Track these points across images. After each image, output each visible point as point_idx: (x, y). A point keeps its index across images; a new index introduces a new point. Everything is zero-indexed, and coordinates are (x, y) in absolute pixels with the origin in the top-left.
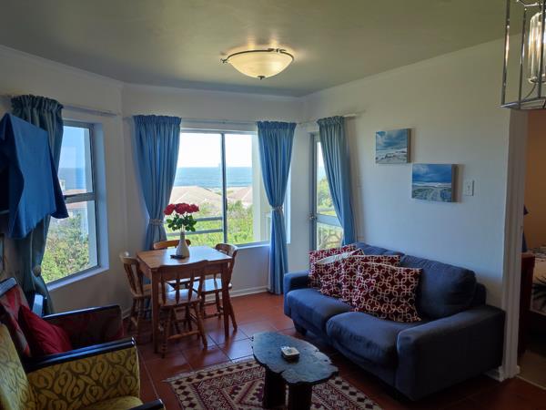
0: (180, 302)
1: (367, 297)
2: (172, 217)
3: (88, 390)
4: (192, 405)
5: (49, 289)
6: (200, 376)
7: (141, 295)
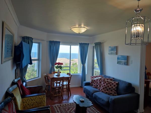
0: (57, 87)
1: (104, 88)
2: (56, 66)
3: (34, 104)
4: (58, 112)
5: (27, 81)
6: (60, 105)
7: (48, 85)
